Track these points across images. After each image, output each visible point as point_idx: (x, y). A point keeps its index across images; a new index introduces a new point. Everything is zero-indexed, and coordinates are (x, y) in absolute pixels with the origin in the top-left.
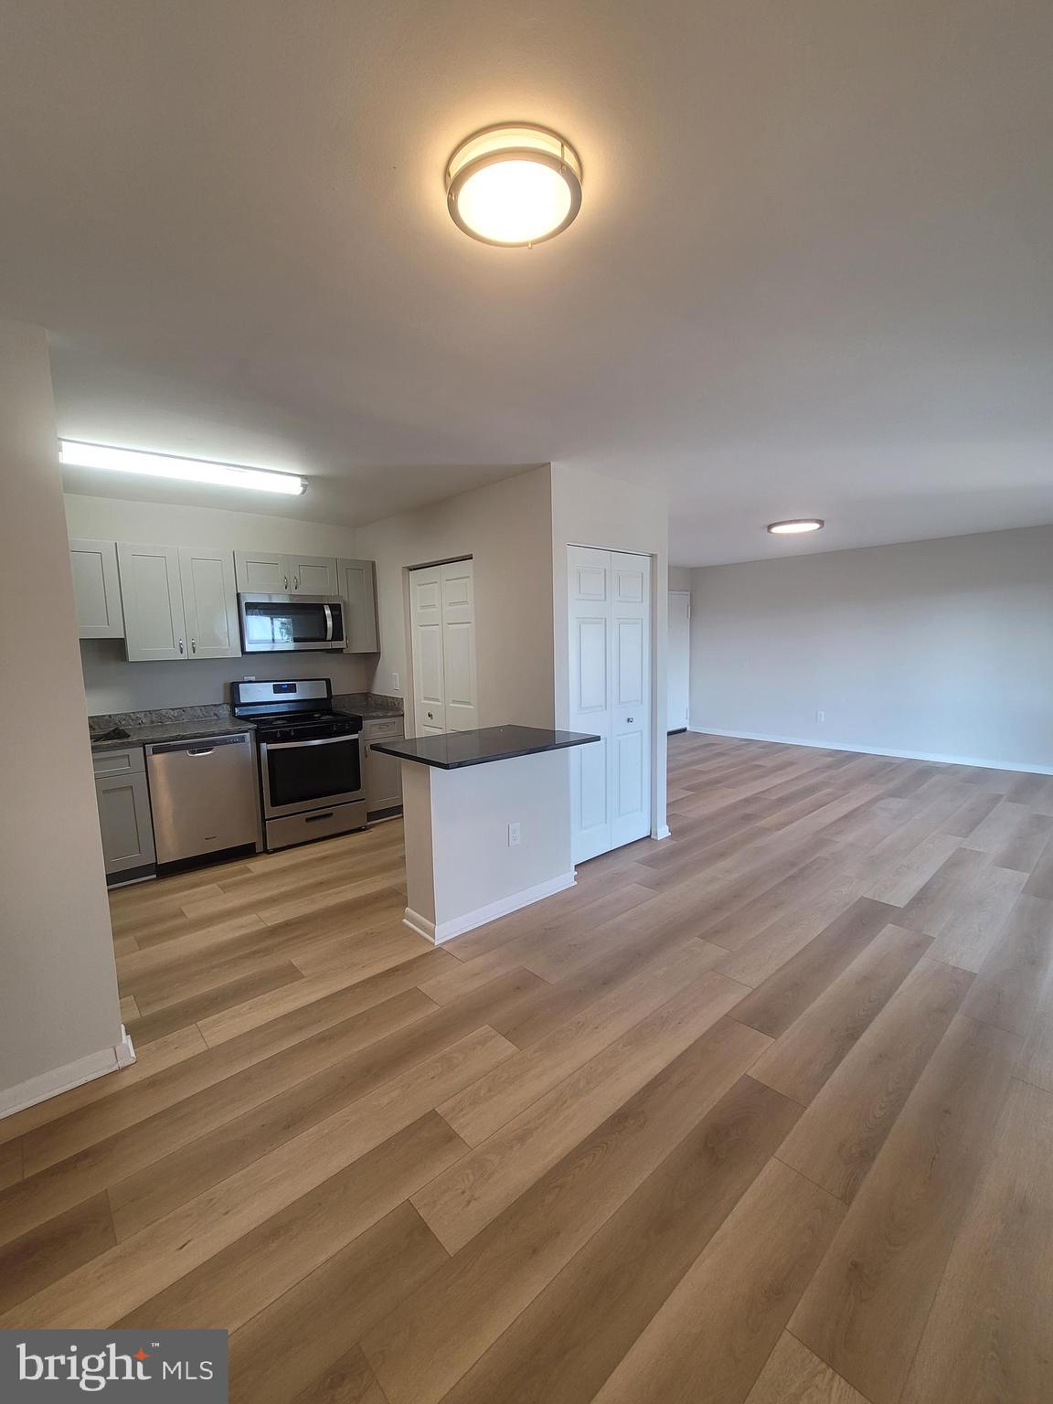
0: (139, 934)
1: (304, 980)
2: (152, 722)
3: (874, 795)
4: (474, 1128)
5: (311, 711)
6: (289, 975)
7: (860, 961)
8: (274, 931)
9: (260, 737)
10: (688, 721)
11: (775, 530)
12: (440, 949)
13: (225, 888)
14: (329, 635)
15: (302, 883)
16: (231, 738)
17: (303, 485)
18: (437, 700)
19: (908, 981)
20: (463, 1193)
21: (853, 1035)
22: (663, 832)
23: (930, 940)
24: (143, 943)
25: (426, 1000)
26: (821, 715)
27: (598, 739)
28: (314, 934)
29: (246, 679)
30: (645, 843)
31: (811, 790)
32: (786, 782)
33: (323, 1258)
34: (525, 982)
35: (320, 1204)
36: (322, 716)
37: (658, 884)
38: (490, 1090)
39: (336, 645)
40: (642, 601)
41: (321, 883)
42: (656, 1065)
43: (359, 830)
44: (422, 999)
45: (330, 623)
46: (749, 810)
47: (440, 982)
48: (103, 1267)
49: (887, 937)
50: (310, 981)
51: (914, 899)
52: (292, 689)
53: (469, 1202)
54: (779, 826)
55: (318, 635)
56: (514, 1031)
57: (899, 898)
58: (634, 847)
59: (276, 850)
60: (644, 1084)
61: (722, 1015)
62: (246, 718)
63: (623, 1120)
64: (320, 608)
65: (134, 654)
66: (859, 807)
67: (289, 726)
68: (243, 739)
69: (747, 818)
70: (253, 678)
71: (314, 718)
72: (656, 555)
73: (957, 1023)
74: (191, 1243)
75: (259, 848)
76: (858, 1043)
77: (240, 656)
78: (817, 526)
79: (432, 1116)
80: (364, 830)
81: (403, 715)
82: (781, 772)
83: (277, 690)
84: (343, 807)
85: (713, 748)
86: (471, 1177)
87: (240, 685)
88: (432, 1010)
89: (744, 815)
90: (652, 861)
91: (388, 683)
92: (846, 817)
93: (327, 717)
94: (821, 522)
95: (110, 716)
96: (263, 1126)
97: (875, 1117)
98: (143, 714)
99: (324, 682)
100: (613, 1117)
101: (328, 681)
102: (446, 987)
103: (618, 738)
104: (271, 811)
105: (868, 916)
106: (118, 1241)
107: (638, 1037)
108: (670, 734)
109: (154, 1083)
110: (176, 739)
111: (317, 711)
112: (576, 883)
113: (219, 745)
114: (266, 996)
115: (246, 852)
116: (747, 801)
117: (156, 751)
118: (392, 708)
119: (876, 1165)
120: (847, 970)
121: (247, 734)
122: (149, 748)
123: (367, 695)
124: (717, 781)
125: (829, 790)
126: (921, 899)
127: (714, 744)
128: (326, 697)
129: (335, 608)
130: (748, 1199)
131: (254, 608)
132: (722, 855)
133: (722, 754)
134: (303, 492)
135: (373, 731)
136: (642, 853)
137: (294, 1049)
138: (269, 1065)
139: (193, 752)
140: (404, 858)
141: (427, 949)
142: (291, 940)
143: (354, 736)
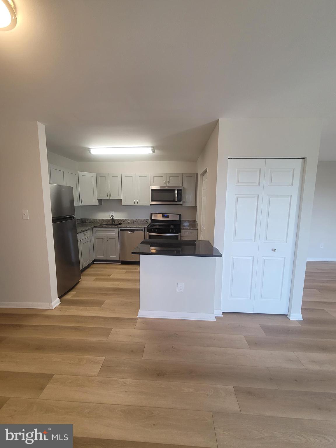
1: (100, 308)
2: (131, 222)
12: (137, 319)
14: (176, 200)
30: (280, 317)
39: (179, 203)
45: (176, 196)
64: (174, 190)
65: (124, 204)
67: (156, 228)
70: (155, 212)
77: (150, 205)
81: (198, 230)
83: (163, 216)
87: (153, 214)
95: (122, 219)
98: (129, 220)
101: (180, 215)
112: (215, 320)
113: (136, 231)
117: (121, 230)
121: (144, 229)
122: (119, 229)
129: (179, 190)
131: (153, 191)
135: (185, 233)
136: (270, 322)
139: (130, 232)
141: (134, 317)
142: (114, 294)
143: (177, 235)
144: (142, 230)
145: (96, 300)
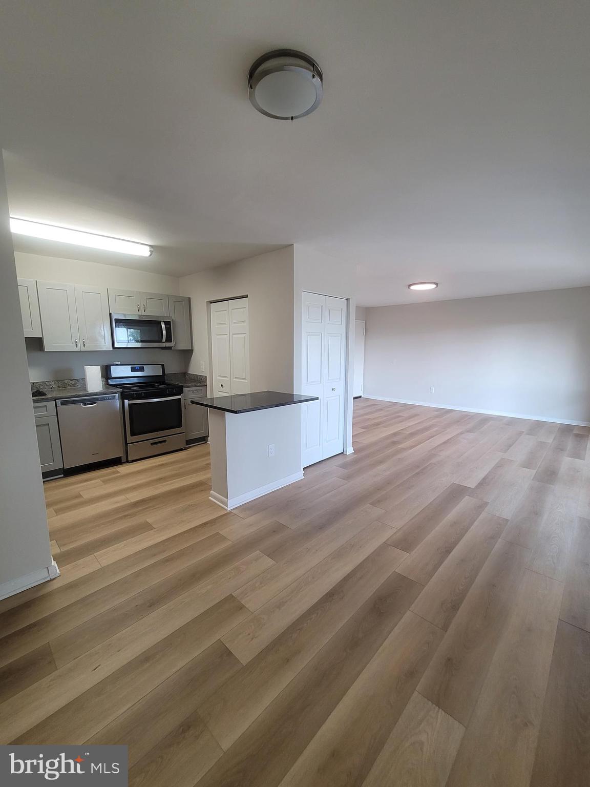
0: (56, 507)
1: (153, 530)
2: (59, 387)
3: (460, 431)
4: (253, 603)
5: (154, 382)
6: (146, 527)
7: (453, 514)
8: (136, 504)
9: (123, 397)
10: (362, 392)
11: (413, 288)
12: (230, 512)
13: (105, 482)
14: (164, 339)
15: (150, 479)
16: (107, 397)
17: (150, 251)
18: (226, 377)
19: (476, 523)
20: (249, 634)
21: (448, 551)
22: (350, 450)
23: (487, 504)
24: (58, 512)
25: (224, 539)
26: (432, 389)
27: (317, 399)
28: (159, 506)
29: (114, 363)
30: (341, 455)
31: (427, 429)
32: (416, 424)
33: (174, 670)
34: (277, 529)
35: (171, 644)
36: (160, 385)
37: (348, 478)
38: (261, 583)
39: (168, 345)
40: (341, 324)
41: (161, 479)
42: (348, 568)
43: (181, 450)
44: (222, 538)
45: (164, 332)
46: (395, 439)
47: (231, 529)
48: (50, 681)
49: (465, 503)
50: (158, 530)
51: (479, 484)
52: (142, 369)
53: (252, 639)
54: (411, 447)
55: (157, 339)
56: (273, 553)
57: (472, 483)
58: (336, 458)
59: (133, 461)
60: (343, 577)
61: (382, 542)
62: (115, 386)
63: (330, 596)
64: (159, 323)
65: (48, 347)
66: (452, 438)
67: (140, 391)
68: (114, 398)
69: (394, 443)
70: (119, 363)
71: (155, 386)
72: (349, 299)
73: (499, 545)
74: (99, 667)
75: (124, 460)
76: (451, 554)
77: (112, 349)
78: (434, 286)
79: (231, 598)
80: (184, 450)
81: (206, 385)
82: (412, 419)
83: (133, 370)
84: (173, 437)
85: (377, 406)
86: (253, 627)
87: (111, 367)
88: (229, 543)
89: (393, 441)
90: (344, 466)
91: (198, 366)
92: (444, 443)
93: (163, 386)
94: (437, 284)
96: (137, 606)
97: (459, 589)
98: (53, 382)
99: (161, 366)
100: (327, 594)
101: (163, 366)
102: (235, 532)
103: (327, 399)
104: (130, 439)
105: (456, 492)
106: (58, 668)
107: (338, 555)
108: (354, 398)
109: (72, 586)
110: (74, 397)
111: (157, 383)
112: (304, 477)
113: (100, 400)
114: (133, 539)
115: (116, 462)
116: (395, 434)
117: (62, 403)
118: (201, 382)
119: (459, 612)
120: (445, 519)
121: (117, 395)
122: (59, 402)
123: (185, 374)
124: (378, 424)
125: (436, 429)
126: (483, 483)
127: (377, 405)
128: (162, 374)
129: (167, 323)
130: (397, 630)
131: (119, 322)
132: (381, 462)
133: (381, 410)
134: (151, 255)
135: (189, 394)
136: (340, 461)
137: (152, 566)
138: (137, 575)
139: (85, 405)
140: (210, 464)
141: (225, 512)
142: (145, 509)
143: (179, 397)
144: (114, 396)
145: (119, 530)
